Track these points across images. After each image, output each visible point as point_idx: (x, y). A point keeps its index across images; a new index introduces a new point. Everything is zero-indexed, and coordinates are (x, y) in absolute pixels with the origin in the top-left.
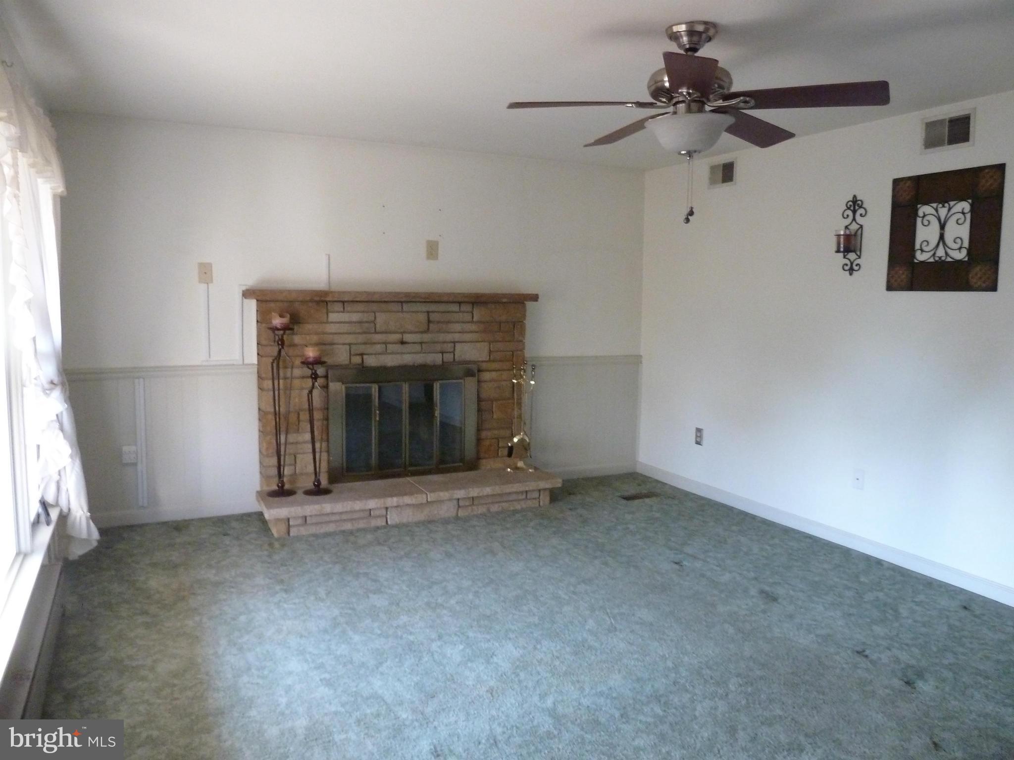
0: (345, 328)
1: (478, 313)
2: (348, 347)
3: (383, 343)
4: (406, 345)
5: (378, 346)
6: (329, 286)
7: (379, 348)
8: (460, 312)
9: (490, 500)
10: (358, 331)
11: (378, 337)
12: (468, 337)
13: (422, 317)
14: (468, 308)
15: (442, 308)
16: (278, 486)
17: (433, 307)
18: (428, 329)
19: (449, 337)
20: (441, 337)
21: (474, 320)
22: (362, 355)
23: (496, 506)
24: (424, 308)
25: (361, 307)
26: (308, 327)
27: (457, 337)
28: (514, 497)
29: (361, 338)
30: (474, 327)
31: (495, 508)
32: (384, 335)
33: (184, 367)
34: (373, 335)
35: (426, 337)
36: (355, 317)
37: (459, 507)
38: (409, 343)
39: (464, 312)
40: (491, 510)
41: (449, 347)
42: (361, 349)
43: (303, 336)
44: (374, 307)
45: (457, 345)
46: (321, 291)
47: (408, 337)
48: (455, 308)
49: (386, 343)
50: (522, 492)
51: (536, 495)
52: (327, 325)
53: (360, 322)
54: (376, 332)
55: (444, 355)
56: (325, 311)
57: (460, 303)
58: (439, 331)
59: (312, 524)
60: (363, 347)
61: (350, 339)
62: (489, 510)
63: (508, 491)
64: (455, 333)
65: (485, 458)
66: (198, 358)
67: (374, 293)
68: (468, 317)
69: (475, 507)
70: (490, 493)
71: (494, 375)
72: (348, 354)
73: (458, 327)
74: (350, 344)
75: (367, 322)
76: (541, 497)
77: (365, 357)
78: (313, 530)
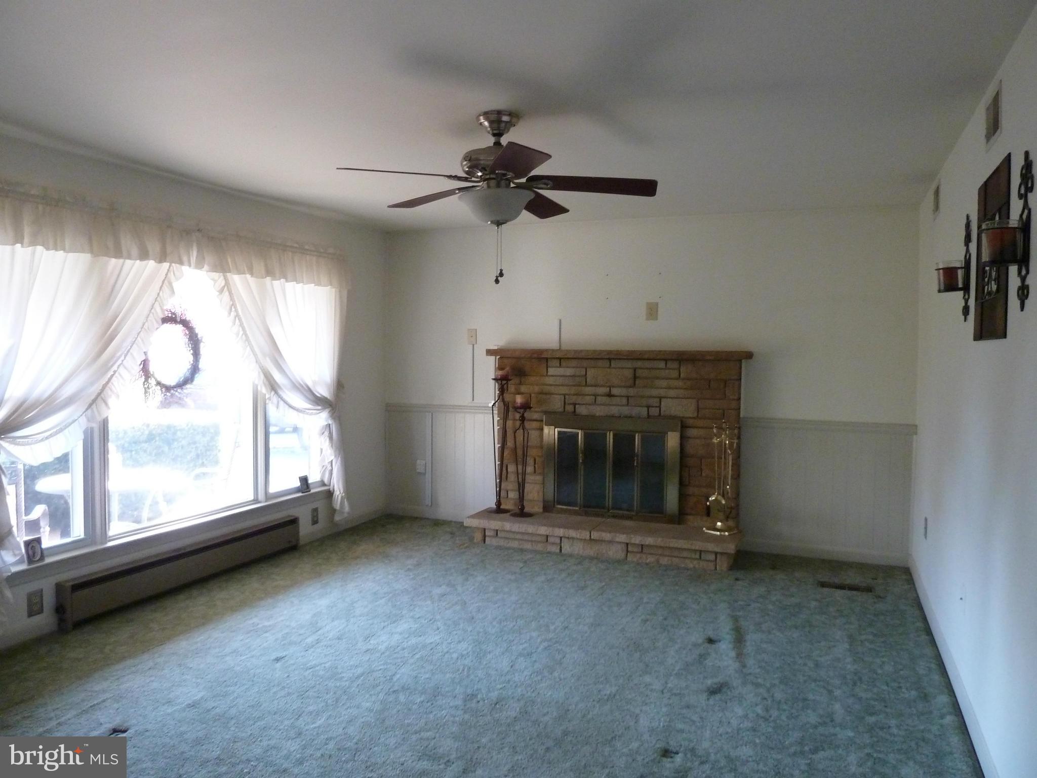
0: (560, 381)
1: (685, 370)
2: (562, 397)
3: (594, 395)
4: (612, 398)
5: (588, 398)
6: (560, 346)
7: (589, 399)
8: (666, 368)
9: (660, 552)
10: (571, 384)
11: (588, 390)
12: (672, 393)
13: (629, 373)
14: (675, 365)
15: (647, 364)
16: (496, 505)
17: (639, 364)
18: (635, 384)
19: (655, 392)
20: (648, 392)
21: (682, 375)
22: (575, 404)
23: (666, 559)
24: (629, 364)
25: (574, 363)
26: (532, 379)
27: (662, 392)
28: (685, 554)
29: (573, 390)
30: (680, 383)
31: (664, 561)
32: (593, 388)
33: (454, 407)
34: (583, 388)
35: (632, 392)
36: (569, 372)
37: (627, 551)
38: (616, 396)
39: (669, 369)
40: (661, 562)
41: (655, 402)
42: (574, 399)
43: (528, 386)
44: (585, 363)
45: (663, 400)
46: (540, 349)
47: (615, 391)
48: (662, 365)
49: (595, 395)
50: (695, 551)
51: (712, 557)
52: (547, 378)
53: (574, 376)
54: (586, 385)
55: (650, 409)
56: (545, 365)
57: (666, 360)
58: (645, 387)
59: (501, 538)
60: (575, 397)
61: (564, 390)
62: (658, 561)
63: (672, 545)
64: (662, 388)
65: (691, 514)
66: (467, 400)
67: (581, 351)
68: (674, 374)
69: (644, 556)
70: (652, 544)
71: (701, 432)
72: (563, 404)
73: (664, 383)
74: (565, 395)
75: (579, 376)
76: (718, 560)
77: (577, 406)
78: (502, 543)
